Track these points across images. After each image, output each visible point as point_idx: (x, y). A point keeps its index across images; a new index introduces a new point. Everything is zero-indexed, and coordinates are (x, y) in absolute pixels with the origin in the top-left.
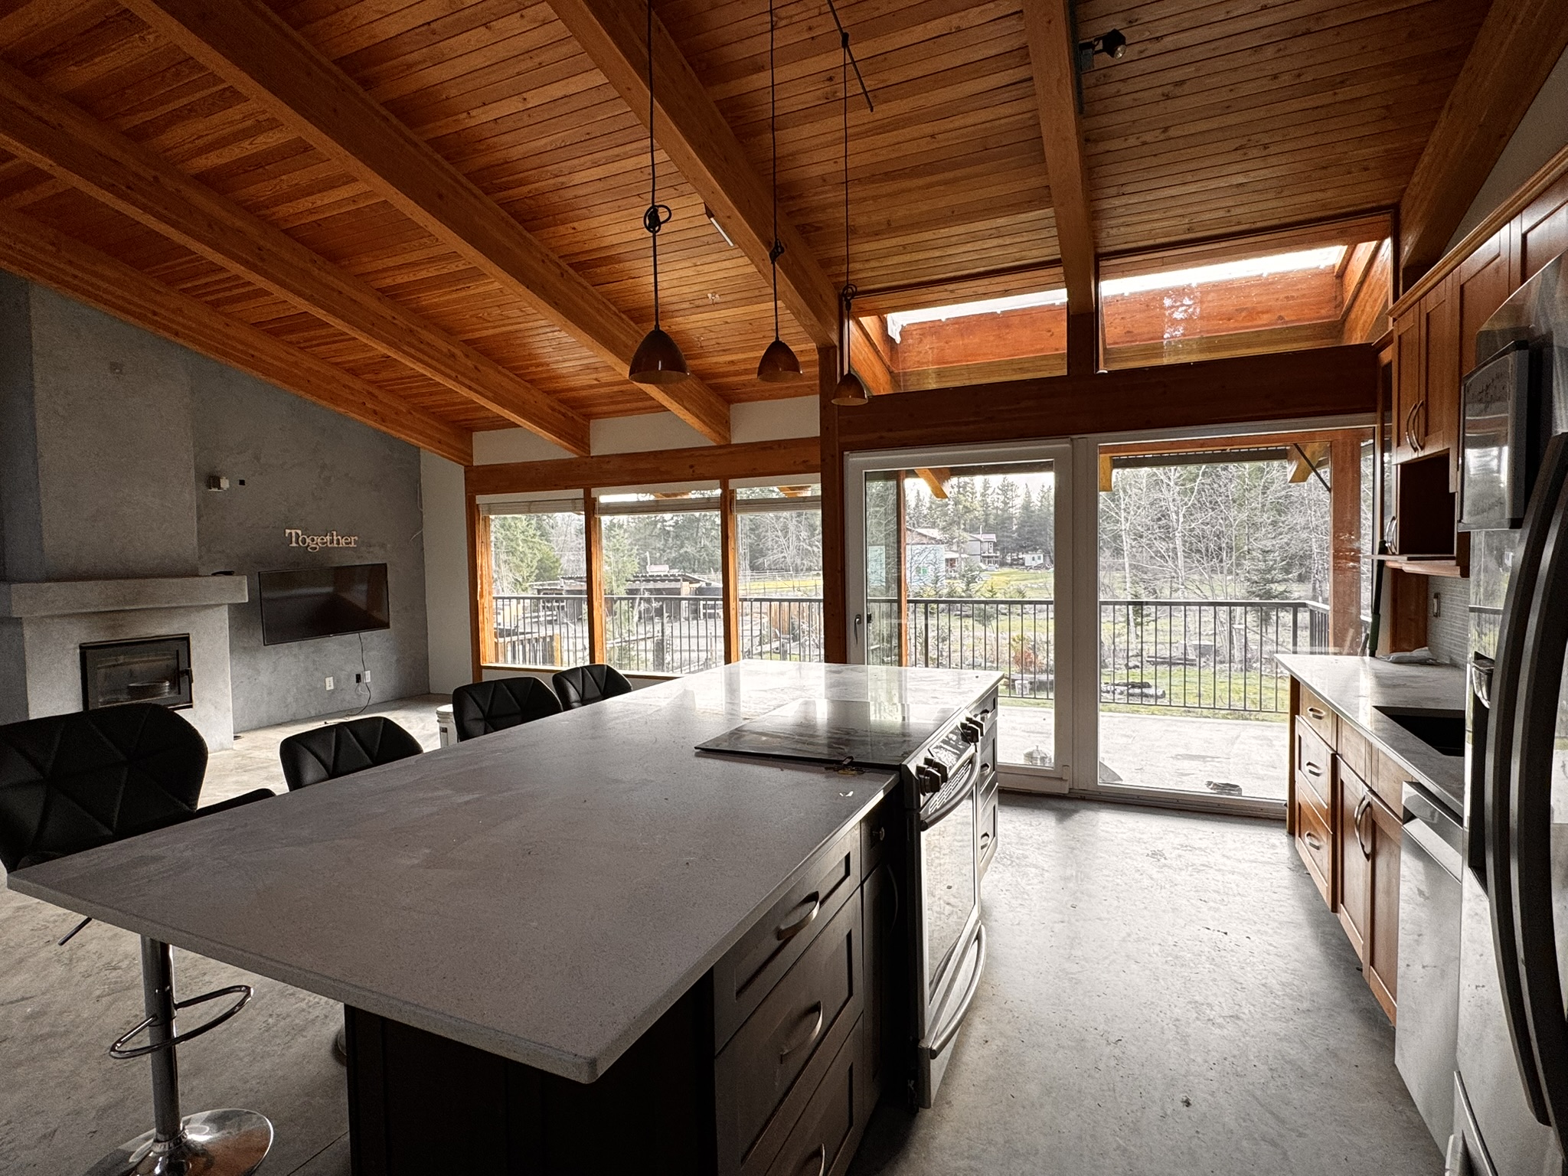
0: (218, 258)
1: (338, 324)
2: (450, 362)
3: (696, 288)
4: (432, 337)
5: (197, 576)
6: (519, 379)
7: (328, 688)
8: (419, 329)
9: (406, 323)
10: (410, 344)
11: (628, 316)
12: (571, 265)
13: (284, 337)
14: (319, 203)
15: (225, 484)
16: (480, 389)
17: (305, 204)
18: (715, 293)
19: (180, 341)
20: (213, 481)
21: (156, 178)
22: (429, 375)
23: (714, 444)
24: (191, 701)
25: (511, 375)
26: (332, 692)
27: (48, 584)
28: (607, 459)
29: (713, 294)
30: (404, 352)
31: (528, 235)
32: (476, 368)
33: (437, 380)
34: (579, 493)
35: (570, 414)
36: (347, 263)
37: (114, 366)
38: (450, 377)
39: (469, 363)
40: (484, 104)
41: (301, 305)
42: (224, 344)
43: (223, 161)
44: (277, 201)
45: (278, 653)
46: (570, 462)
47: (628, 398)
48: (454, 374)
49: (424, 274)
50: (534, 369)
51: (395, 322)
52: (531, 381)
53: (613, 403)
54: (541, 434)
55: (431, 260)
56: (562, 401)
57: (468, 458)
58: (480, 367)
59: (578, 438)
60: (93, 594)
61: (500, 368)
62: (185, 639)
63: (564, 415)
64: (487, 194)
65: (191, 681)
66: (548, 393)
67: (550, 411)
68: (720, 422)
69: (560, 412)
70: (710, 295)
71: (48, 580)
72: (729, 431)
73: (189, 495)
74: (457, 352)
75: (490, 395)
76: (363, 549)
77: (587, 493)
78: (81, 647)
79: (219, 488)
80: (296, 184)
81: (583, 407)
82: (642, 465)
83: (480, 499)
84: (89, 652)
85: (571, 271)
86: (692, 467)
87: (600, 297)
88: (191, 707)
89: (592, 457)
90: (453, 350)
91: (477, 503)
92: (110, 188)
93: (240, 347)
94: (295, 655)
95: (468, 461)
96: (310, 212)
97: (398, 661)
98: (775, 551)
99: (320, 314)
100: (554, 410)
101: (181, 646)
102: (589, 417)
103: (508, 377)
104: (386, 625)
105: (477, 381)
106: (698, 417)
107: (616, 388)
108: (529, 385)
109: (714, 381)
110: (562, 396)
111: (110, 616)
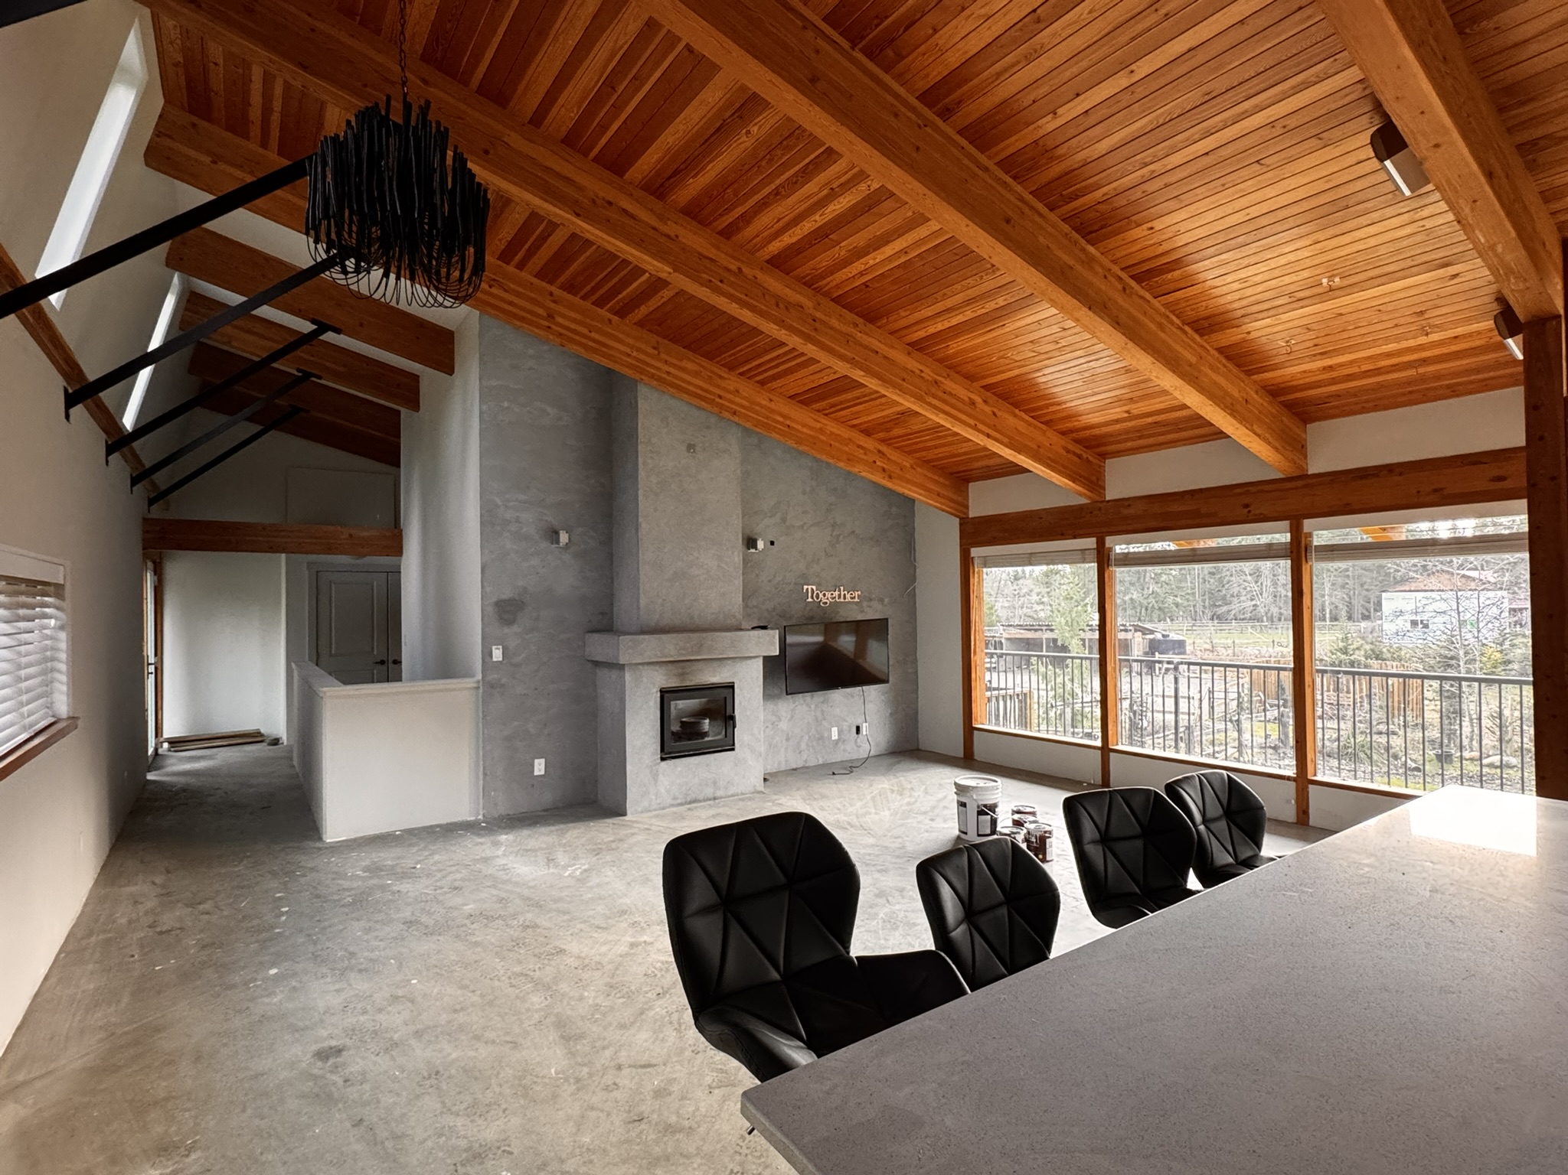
0: (781, 334)
1: (872, 384)
2: (970, 411)
3: (1306, 274)
4: (954, 386)
5: (741, 630)
6: (1035, 422)
7: (833, 738)
8: (942, 379)
9: (932, 374)
10: (934, 396)
11: (1192, 329)
12: (1132, 277)
13: (814, 406)
14: (872, 262)
15: (760, 545)
16: (998, 435)
17: (858, 266)
18: (1334, 276)
19: (736, 419)
20: (751, 543)
21: (740, 269)
22: (949, 426)
23: (1282, 476)
24: (734, 745)
25: (1027, 418)
26: (837, 742)
27: (642, 636)
28: (1126, 503)
29: (1331, 278)
30: (930, 404)
31: (1091, 249)
32: (994, 414)
33: (955, 429)
34: (1090, 542)
35: (1085, 456)
36: (885, 321)
37: (691, 447)
38: (970, 426)
39: (987, 409)
40: (1078, 95)
41: (842, 368)
42: (767, 418)
43: (794, 240)
44: (831, 271)
45: (794, 703)
46: (1081, 508)
47: (1163, 429)
48: (972, 422)
49: (960, 318)
50: (1052, 409)
51: (923, 375)
52: (1047, 423)
53: (1140, 438)
54: (1054, 480)
55: (969, 302)
56: (1077, 441)
57: (965, 511)
58: (999, 413)
59: (1093, 481)
60: (670, 646)
61: (1017, 411)
62: (731, 687)
63: (1079, 457)
64: (1051, 210)
65: (734, 727)
66: (1063, 433)
67: (1065, 453)
68: (1296, 447)
69: (1075, 454)
70: (1325, 281)
71: (643, 632)
72: (1306, 457)
73: (736, 555)
74: (978, 400)
75: (1006, 440)
76: (865, 604)
77: (1101, 543)
78: (661, 691)
79: (756, 549)
80: (854, 248)
81: (1099, 446)
82: (1175, 508)
83: (975, 552)
84: (666, 695)
85: (1133, 283)
86: (1246, 506)
87: (1163, 310)
88: (733, 749)
89: (1108, 501)
90: (973, 396)
91: (972, 555)
92: (708, 284)
93: (781, 419)
94: (807, 705)
95: (965, 513)
96: (861, 274)
97: (891, 714)
98: (1243, 598)
99: (857, 375)
100: (1068, 451)
101: (726, 692)
102: (1104, 456)
103: (1023, 420)
104: (884, 681)
105: (995, 428)
106: (1269, 443)
107: (1150, 420)
108: (1044, 427)
109: (1293, 396)
110: (1082, 434)
111: (679, 664)
